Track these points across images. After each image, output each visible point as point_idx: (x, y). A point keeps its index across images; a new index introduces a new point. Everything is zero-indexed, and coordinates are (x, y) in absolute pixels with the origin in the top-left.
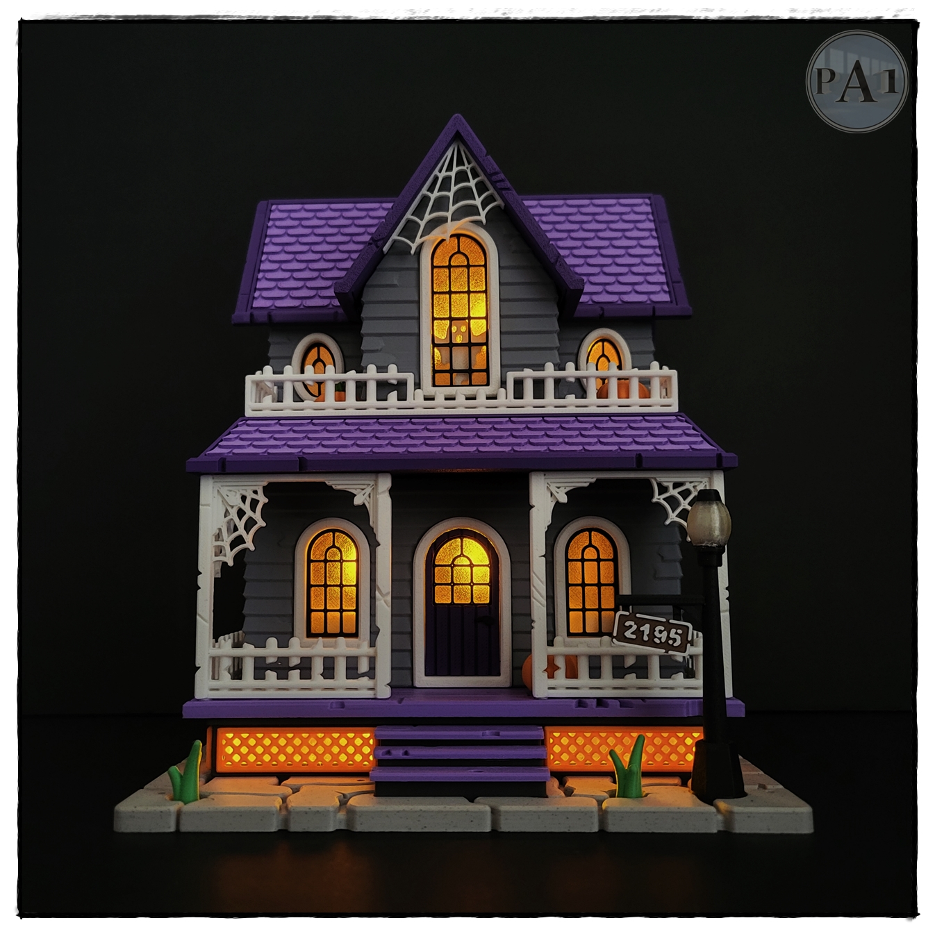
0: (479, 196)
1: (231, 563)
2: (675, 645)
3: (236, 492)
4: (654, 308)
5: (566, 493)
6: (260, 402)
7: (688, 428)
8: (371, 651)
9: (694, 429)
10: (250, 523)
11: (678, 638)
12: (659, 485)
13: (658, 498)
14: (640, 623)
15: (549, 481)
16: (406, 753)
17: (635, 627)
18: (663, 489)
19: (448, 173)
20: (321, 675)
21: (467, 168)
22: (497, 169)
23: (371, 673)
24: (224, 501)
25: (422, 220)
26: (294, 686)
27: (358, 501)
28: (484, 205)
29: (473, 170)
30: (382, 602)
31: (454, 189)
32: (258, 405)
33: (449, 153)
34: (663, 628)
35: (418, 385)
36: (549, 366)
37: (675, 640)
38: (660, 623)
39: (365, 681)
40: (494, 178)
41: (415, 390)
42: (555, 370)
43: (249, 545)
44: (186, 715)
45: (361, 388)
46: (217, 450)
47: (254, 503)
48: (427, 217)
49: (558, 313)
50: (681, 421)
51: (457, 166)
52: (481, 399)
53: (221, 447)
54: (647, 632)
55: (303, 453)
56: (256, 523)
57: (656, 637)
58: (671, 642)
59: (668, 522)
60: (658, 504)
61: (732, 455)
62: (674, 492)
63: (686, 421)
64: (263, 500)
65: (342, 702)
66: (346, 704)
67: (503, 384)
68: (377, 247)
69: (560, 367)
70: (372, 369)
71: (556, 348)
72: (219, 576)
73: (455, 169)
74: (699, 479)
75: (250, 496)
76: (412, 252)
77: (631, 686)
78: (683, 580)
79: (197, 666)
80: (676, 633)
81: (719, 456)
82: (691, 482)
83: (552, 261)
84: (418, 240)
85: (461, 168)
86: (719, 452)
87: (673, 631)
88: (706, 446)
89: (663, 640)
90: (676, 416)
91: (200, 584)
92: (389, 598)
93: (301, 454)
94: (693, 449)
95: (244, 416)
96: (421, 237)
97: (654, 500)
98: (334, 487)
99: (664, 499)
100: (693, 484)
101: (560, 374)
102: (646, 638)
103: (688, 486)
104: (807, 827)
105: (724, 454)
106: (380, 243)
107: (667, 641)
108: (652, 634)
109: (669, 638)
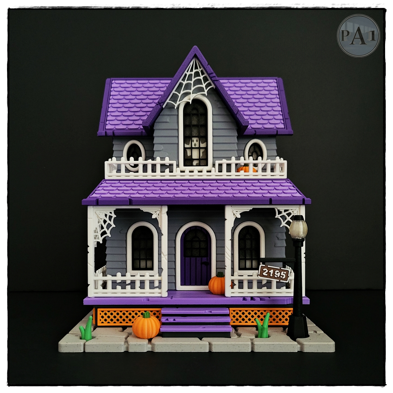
0: (204, 83)
1: (101, 242)
2: (283, 278)
3: (103, 213)
4: (277, 131)
5: (240, 214)
6: (111, 173)
7: (291, 186)
8: (159, 278)
9: (293, 186)
10: (109, 226)
11: (284, 275)
12: (278, 210)
13: (278, 216)
14: (269, 269)
15: (233, 209)
16: (174, 320)
18: (280, 212)
19: (191, 73)
20: (139, 287)
21: (199, 70)
22: (212, 71)
23: (160, 287)
24: (98, 216)
25: (179, 93)
26: (128, 292)
27: (153, 217)
28: (207, 86)
29: (202, 71)
30: (164, 258)
31: (193, 80)
32: (110, 174)
33: (191, 63)
34: (278, 271)
35: (178, 166)
36: (233, 158)
37: (283, 276)
38: (277, 269)
39: (157, 290)
40: (211, 75)
41: (177, 168)
42: (236, 160)
43: (108, 234)
44: (85, 304)
45: (154, 166)
46: (94, 195)
47: (110, 217)
48: (182, 92)
49: (237, 135)
50: (288, 182)
51: (195, 69)
52: (205, 172)
53: (96, 194)
54: (272, 273)
55: (131, 197)
56: (111, 226)
57: (276, 275)
58: (281, 277)
59: (281, 226)
60: (278, 218)
61: (309, 199)
62: (284, 214)
63: (290, 183)
64: (114, 216)
65: (148, 298)
66: (150, 299)
67: (214, 165)
68: (161, 106)
70: (158, 159)
71: (236, 150)
72: (96, 246)
73: (194, 71)
74: (295, 209)
75: (109, 214)
77: (264, 292)
78: (286, 247)
79: (89, 284)
80: (284, 273)
81: (304, 200)
82: (291, 210)
83: (236, 113)
84: (178, 103)
86: (303, 198)
87: (282, 272)
88: (298, 195)
89: (278, 276)
90: (286, 180)
91: (89, 251)
92: (167, 257)
93: (130, 197)
94: (293, 196)
95: (105, 179)
97: (276, 217)
98: (143, 211)
99: (280, 217)
100: (292, 211)
101: (238, 162)
102: (271, 275)
103: (290, 211)
104: (332, 350)
105: (306, 199)
106: (162, 104)
107: (280, 277)
108: (274, 274)
109: (280, 275)
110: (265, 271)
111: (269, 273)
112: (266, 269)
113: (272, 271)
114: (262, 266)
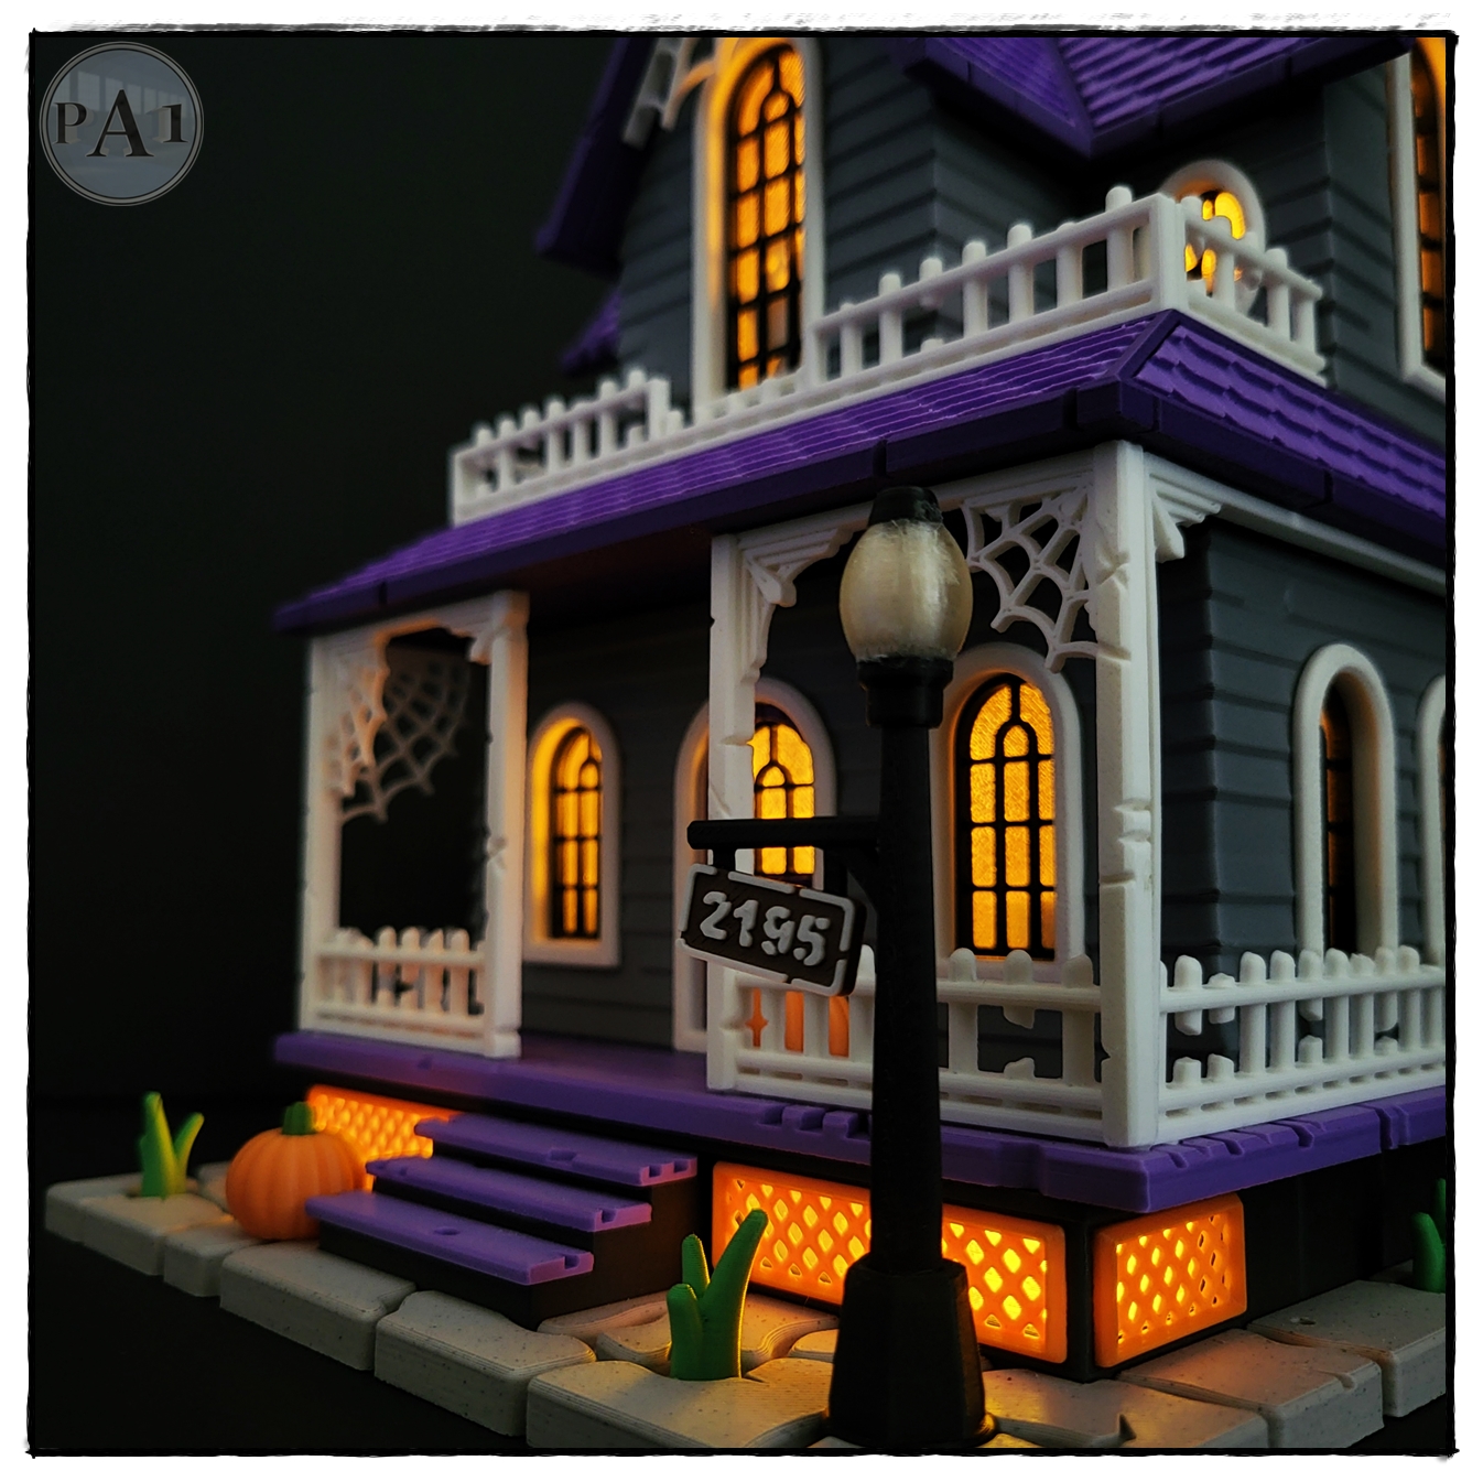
2: (808, 962)
11: (817, 940)
14: (739, 895)
17: (724, 907)
34: (782, 912)
37: (808, 947)
38: (780, 897)
54: (747, 924)
57: (768, 939)
58: (799, 953)
80: (814, 928)
87: (807, 920)
89: (783, 947)
102: (745, 939)
107: (790, 952)
108: (760, 928)
109: (795, 943)
110: (715, 905)
111: (730, 923)
112: (718, 896)
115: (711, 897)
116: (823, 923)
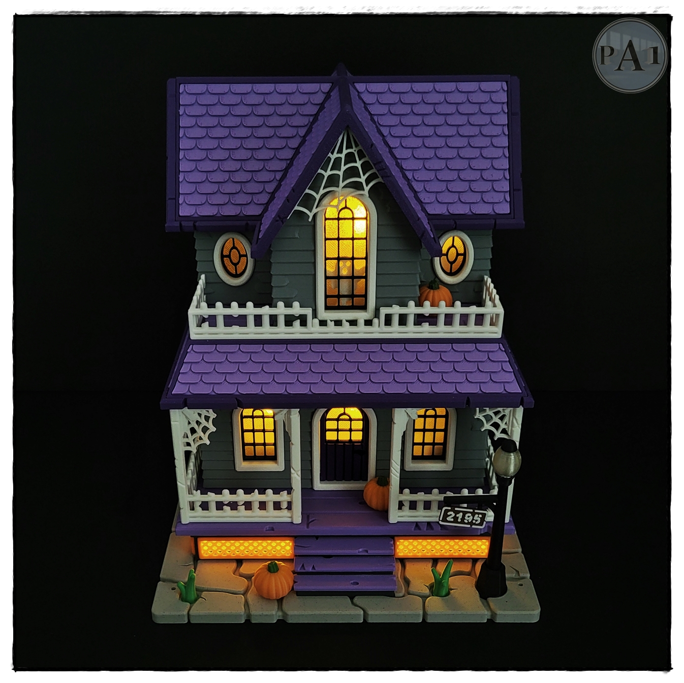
0: (364, 175)
1: (195, 451)
4: (496, 220)
6: (200, 327)
7: (505, 362)
9: (510, 363)
10: (205, 429)
13: (478, 416)
19: (339, 155)
20: (258, 508)
21: (355, 151)
24: (187, 418)
25: (317, 193)
26: (242, 515)
28: (368, 181)
29: (359, 152)
30: (296, 475)
31: (343, 168)
33: (340, 138)
35: (315, 315)
36: (412, 304)
39: (285, 512)
41: (313, 319)
42: (415, 307)
43: (206, 441)
47: (207, 418)
48: (322, 191)
50: (502, 349)
51: (347, 148)
52: (361, 325)
55: (239, 392)
56: (210, 429)
59: (483, 428)
60: (478, 419)
63: (505, 352)
64: (213, 416)
65: (272, 527)
67: (377, 314)
69: (419, 304)
70: (281, 305)
73: (345, 151)
76: (310, 220)
84: (315, 210)
85: (349, 151)
86: (522, 395)
90: (498, 342)
92: (299, 473)
94: (506, 391)
95: (190, 339)
96: (316, 208)
101: (419, 311)
105: (526, 398)
107: (472, 521)
108: (463, 518)
109: (473, 519)
110: (451, 515)
111: (456, 518)
112: (452, 513)
113: (460, 515)
114: (446, 510)
115: (449, 513)
116: (480, 516)
